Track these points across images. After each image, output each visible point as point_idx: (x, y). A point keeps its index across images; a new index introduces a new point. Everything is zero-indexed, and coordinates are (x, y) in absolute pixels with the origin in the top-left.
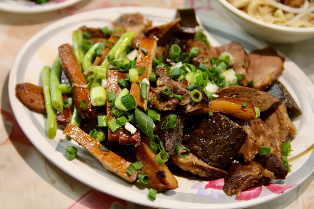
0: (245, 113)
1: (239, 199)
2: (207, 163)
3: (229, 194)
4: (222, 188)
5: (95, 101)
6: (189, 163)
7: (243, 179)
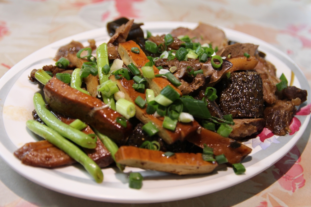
0: (251, 62)
1: (292, 133)
2: (253, 118)
3: (284, 134)
4: (273, 134)
5: (128, 113)
6: (241, 125)
7: (285, 116)
